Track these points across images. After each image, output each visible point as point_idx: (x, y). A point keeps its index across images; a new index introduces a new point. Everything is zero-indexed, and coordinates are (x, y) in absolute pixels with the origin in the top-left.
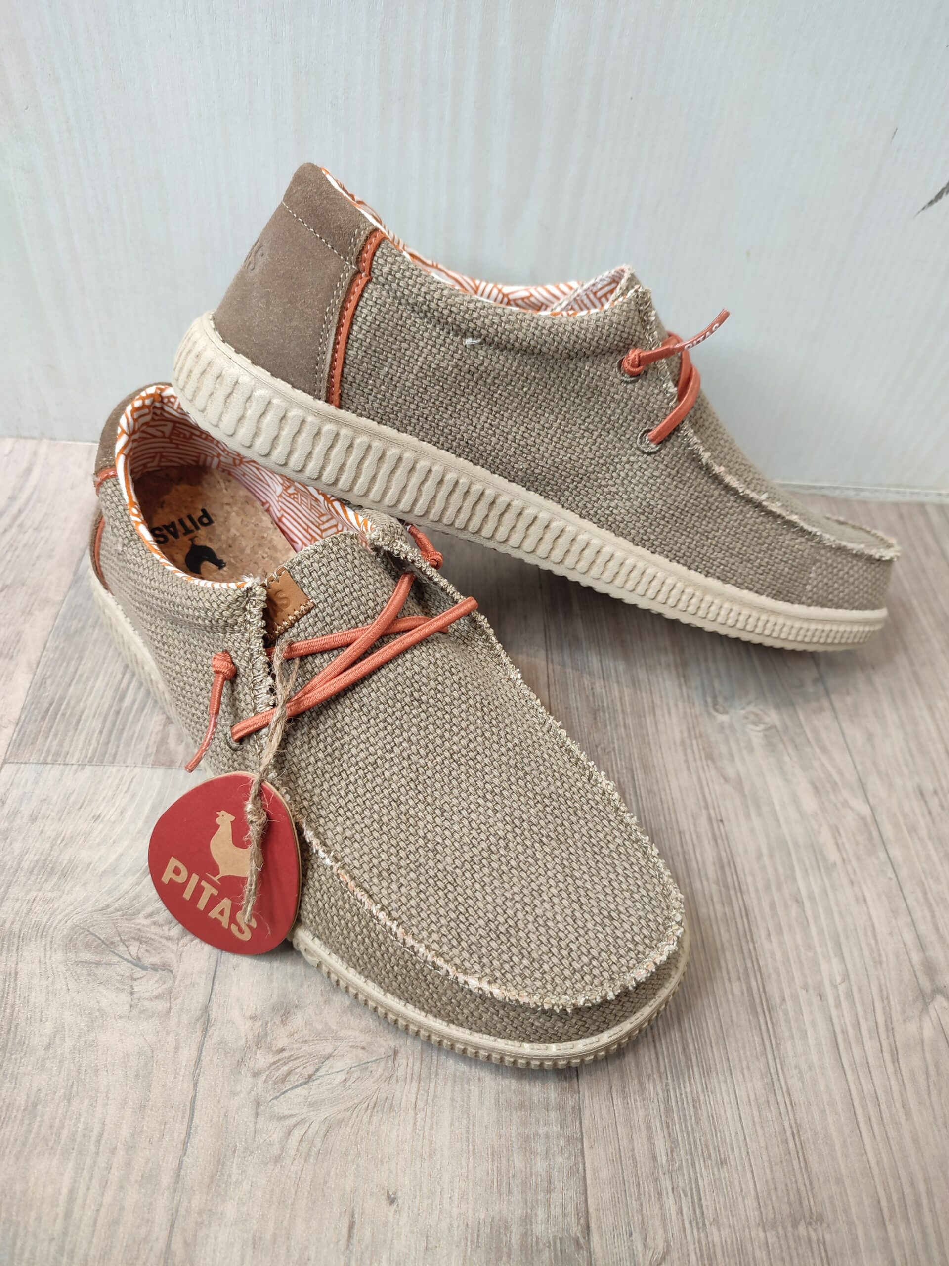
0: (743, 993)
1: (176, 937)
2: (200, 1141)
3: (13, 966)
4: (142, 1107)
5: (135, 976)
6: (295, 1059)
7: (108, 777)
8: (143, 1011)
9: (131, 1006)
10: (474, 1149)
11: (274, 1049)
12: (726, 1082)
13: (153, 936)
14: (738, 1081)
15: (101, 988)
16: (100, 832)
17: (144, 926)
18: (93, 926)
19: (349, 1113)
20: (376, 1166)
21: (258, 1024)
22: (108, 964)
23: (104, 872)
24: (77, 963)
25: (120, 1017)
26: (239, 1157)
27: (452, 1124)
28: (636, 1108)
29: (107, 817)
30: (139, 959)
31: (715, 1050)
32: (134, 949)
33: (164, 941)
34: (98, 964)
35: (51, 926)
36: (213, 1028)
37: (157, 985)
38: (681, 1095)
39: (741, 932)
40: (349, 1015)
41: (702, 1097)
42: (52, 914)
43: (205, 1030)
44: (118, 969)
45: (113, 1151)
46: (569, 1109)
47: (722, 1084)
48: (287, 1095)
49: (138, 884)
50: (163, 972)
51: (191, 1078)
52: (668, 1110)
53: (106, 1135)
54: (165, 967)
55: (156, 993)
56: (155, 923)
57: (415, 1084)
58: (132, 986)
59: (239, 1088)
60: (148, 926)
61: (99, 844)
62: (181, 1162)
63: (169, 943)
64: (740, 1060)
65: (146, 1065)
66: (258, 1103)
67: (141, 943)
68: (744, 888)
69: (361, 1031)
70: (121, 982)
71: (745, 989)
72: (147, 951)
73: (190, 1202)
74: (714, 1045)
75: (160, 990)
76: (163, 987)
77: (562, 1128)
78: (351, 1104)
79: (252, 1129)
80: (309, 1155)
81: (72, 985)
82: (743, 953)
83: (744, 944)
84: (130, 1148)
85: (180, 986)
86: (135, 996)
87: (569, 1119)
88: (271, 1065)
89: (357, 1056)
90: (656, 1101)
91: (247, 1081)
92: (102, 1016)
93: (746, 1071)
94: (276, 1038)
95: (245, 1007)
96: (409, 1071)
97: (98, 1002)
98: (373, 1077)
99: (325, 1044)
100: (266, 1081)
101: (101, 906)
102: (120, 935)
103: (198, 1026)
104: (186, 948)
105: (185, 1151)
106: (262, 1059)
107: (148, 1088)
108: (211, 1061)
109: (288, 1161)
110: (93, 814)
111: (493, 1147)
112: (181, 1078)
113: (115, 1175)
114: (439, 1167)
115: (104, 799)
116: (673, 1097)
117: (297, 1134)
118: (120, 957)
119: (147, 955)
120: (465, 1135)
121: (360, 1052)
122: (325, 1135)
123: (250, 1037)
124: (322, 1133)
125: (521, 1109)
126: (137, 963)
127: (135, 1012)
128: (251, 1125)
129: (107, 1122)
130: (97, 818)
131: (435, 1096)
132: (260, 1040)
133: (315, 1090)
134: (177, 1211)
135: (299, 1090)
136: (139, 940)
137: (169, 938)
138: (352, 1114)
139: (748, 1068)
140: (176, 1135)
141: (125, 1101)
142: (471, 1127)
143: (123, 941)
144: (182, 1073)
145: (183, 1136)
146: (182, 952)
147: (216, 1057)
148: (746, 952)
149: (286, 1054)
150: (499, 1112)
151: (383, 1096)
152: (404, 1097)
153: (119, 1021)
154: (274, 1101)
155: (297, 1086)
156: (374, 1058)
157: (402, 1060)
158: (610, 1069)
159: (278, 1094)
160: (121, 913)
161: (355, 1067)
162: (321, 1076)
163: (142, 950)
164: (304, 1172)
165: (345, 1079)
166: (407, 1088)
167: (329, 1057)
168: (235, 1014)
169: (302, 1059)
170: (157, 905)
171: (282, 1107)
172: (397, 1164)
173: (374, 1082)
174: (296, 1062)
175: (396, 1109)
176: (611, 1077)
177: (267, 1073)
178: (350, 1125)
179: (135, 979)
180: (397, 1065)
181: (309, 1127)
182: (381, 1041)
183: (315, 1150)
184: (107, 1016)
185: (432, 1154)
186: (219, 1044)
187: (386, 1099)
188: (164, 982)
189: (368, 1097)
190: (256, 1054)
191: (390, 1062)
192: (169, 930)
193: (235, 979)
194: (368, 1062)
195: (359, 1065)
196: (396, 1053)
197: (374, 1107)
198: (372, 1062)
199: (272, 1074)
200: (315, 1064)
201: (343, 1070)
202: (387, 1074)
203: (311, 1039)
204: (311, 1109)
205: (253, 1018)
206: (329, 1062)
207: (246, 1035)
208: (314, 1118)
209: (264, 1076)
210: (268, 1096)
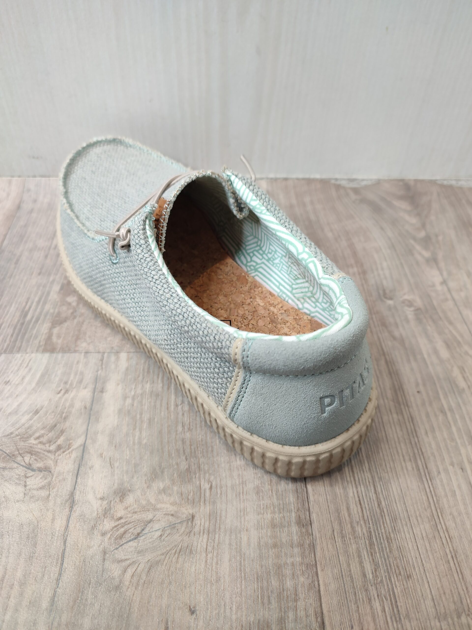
0: (413, 469)
1: (54, 450)
2: (68, 578)
4: (31, 558)
5: (27, 475)
6: (129, 524)
7: (16, 360)
8: (33, 496)
9: (25, 494)
10: (245, 576)
11: (115, 518)
12: (407, 525)
13: (39, 451)
14: (414, 524)
15: (6, 484)
16: (9, 391)
17: (34, 444)
18: (2, 445)
19: (163, 557)
20: (182, 590)
21: (105, 502)
23: (10, 414)
25: (18, 501)
26: (92, 587)
27: (230, 560)
28: (351, 543)
29: (13, 382)
30: (30, 464)
31: (398, 505)
32: (27, 458)
33: (46, 453)
34: (4, 469)
36: (77, 506)
37: (41, 480)
38: (379, 534)
39: (410, 431)
40: (163, 494)
41: (392, 536)
43: (71, 507)
44: (17, 471)
45: (12, 586)
46: (306, 546)
47: (404, 526)
48: (123, 547)
49: (31, 419)
50: (45, 473)
51: (62, 537)
52: (371, 544)
53: (7, 576)
55: (40, 485)
56: (40, 443)
57: (205, 536)
58: (25, 482)
59: (92, 543)
60: (36, 445)
61: (7, 397)
62: (55, 592)
63: (49, 455)
64: (415, 511)
65: (34, 530)
66: (105, 552)
67: (32, 455)
68: (409, 404)
69: (171, 504)
70: (19, 479)
71: (414, 466)
72: (35, 460)
73: (60, 618)
74: (397, 502)
75: (43, 484)
76: (45, 481)
77: (303, 558)
78: (165, 550)
79: (101, 569)
80: (138, 585)
82: (411, 444)
83: (412, 439)
84: (22, 584)
85: (56, 480)
86: (27, 488)
87: (307, 552)
88: (113, 528)
89: (168, 520)
90: (363, 538)
91: (97, 539)
92: (6, 501)
93: (419, 518)
94: (116, 511)
95: (97, 493)
96: (202, 528)
97: (4, 492)
98: (178, 533)
99: (148, 513)
100: (110, 538)
101: (7, 433)
102: (18, 451)
103: (67, 505)
104: (60, 457)
105: (58, 584)
106: (108, 525)
107: (35, 545)
108: (75, 527)
109: (124, 589)
110: (5, 380)
111: (257, 574)
112: (56, 538)
113: (12, 602)
114: (222, 588)
115: (12, 372)
116: (374, 536)
117: (130, 571)
118: (18, 464)
119: (35, 462)
120: (239, 567)
121: (170, 518)
122: (149, 571)
123: (100, 511)
124: (146, 570)
125: (275, 548)
126: (29, 467)
127: (27, 498)
128: (101, 566)
129: (8, 568)
130: (7, 383)
131: (219, 543)
132: (106, 513)
133: (142, 543)
134: (52, 624)
135: (131, 544)
136: (31, 453)
137: (49, 452)
138: (165, 557)
139: (420, 516)
140: (52, 575)
141: (20, 554)
142: (242, 561)
143: (20, 454)
144: (56, 535)
145: (56, 575)
146: (58, 459)
147: (78, 524)
148: (413, 443)
149: (123, 521)
150: (260, 550)
151: (186, 545)
152: (199, 544)
153: (17, 503)
154: (116, 551)
155: (130, 541)
156: (179, 521)
157: (197, 521)
158: (332, 519)
159: (118, 546)
160: (19, 437)
161: (167, 527)
162: (145, 534)
163: (32, 459)
164: (135, 596)
165: (161, 535)
166: (201, 539)
167: (150, 521)
168: (90, 497)
169: (132, 524)
170: (42, 432)
171: (120, 554)
172: (195, 588)
173: (179, 536)
174: (129, 525)
175: (194, 552)
176: (333, 524)
177: (111, 533)
178: (165, 564)
179: (28, 477)
180: (194, 525)
181: (138, 566)
182: (184, 510)
183: (142, 581)
184: (10, 501)
185: (218, 580)
186: (81, 516)
187: (188, 546)
188: (46, 479)
189: (175, 546)
190: (104, 522)
191: (190, 523)
192: (49, 446)
193: (91, 475)
194: (175, 524)
195: (170, 526)
196: (193, 517)
197: (180, 552)
198: (178, 523)
199: (114, 534)
200: (141, 526)
201: (159, 530)
202: (187, 531)
203: (139, 510)
204: (139, 555)
205: (102, 499)
206: (150, 525)
207: (97, 509)
208: (141, 561)
209: (109, 535)
210: (111, 548)
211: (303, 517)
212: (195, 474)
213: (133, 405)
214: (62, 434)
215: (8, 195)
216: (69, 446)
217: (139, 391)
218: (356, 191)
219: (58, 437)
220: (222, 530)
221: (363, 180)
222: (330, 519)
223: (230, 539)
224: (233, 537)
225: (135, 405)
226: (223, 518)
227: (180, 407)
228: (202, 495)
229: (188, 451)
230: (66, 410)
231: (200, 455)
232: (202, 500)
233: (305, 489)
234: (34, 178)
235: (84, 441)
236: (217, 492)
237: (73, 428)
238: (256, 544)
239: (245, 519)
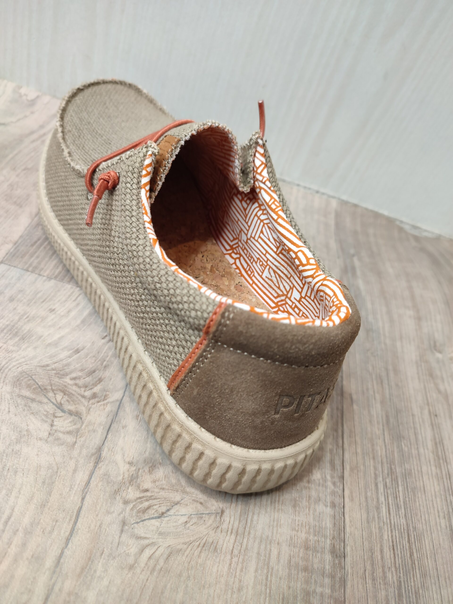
0: (446, 527)
1: (88, 397)
2: (79, 540)
4: (43, 505)
5: (56, 415)
6: (154, 499)
7: (65, 290)
8: (58, 439)
9: (50, 434)
10: (270, 592)
11: (141, 488)
12: (435, 584)
13: (73, 393)
14: (443, 585)
15: (32, 417)
16: (52, 320)
17: (69, 384)
18: (35, 375)
19: (185, 546)
20: (200, 589)
21: (133, 468)
23: (50, 344)
24: (19, 396)
25: (41, 439)
26: (104, 559)
27: (256, 571)
28: (380, 589)
29: (59, 312)
30: (61, 404)
31: (429, 561)
32: (59, 397)
33: (80, 397)
35: (7, 367)
36: (102, 463)
37: (69, 425)
38: (408, 586)
39: (446, 488)
41: (421, 591)
42: (10, 360)
43: (97, 463)
44: (46, 407)
45: (15, 532)
46: (337, 579)
47: (433, 585)
48: (145, 523)
49: (70, 357)
50: (76, 418)
51: (81, 494)
52: (400, 595)
53: (12, 519)
54: (77, 414)
55: (68, 429)
56: (76, 384)
57: (233, 537)
58: (53, 421)
59: (112, 509)
60: (71, 385)
61: (50, 326)
62: (62, 553)
63: (83, 400)
64: (444, 572)
65: (51, 477)
66: (124, 523)
67: (65, 394)
68: (448, 461)
70: (46, 416)
71: (448, 525)
72: (68, 401)
73: (63, 584)
74: (429, 558)
75: (71, 428)
76: (74, 427)
77: (332, 591)
78: (188, 540)
79: (117, 541)
80: (153, 570)
81: (12, 409)
82: (447, 500)
83: (448, 496)
84: (28, 533)
85: (85, 429)
86: (54, 428)
87: (337, 586)
88: (138, 499)
89: (196, 508)
90: (393, 586)
91: (119, 506)
92: (28, 435)
93: (447, 580)
94: (143, 481)
95: (126, 455)
96: (230, 527)
97: (27, 425)
98: (205, 525)
99: (176, 494)
100: (132, 509)
101: (43, 364)
102: (51, 386)
103: (92, 459)
104: (94, 406)
105: (67, 544)
106: (132, 493)
107: (50, 493)
108: (97, 485)
109: (138, 571)
110: (50, 308)
111: (283, 595)
112: (74, 492)
113: (13, 550)
114: (244, 600)
115: (59, 301)
116: (403, 587)
117: (147, 553)
118: (49, 400)
119: (67, 403)
120: (264, 581)
121: (199, 505)
122: (167, 558)
123: (126, 476)
124: (165, 556)
125: (305, 571)
126: (59, 406)
127: (51, 438)
128: (117, 538)
129: (16, 510)
130: (52, 311)
131: (246, 549)
132: (133, 480)
133: (165, 524)
134: (52, 588)
135: (153, 521)
136: (64, 392)
137: (83, 397)
138: (188, 548)
139: (449, 578)
140: (63, 531)
141: (32, 497)
142: (269, 576)
143: (53, 390)
144: (75, 489)
145: (67, 534)
146: (91, 408)
147: (101, 484)
148: (449, 501)
149: (148, 494)
150: (290, 569)
151: (211, 540)
152: (225, 544)
153: (39, 441)
154: (136, 525)
155: (153, 518)
156: (207, 512)
157: (226, 518)
158: (365, 558)
159: (139, 521)
160: (55, 372)
161: (194, 515)
162: (170, 515)
163: (64, 399)
164: (149, 581)
165: (186, 522)
166: (228, 538)
167: (177, 503)
168: (119, 458)
169: (158, 500)
170: (80, 374)
171: (140, 530)
172: (215, 591)
173: (205, 529)
174: (154, 501)
175: (218, 551)
176: (366, 563)
177: (134, 503)
178: (186, 555)
179: (56, 417)
180: (222, 520)
181: (157, 549)
182: (214, 501)
183: (158, 567)
184: (32, 436)
185: (240, 589)
186: (105, 475)
187: (213, 542)
188: (75, 424)
189: (200, 538)
190: (128, 489)
191: (218, 517)
192: (85, 391)
193: (122, 435)
194: (203, 514)
195: (197, 514)
196: (223, 512)
197: (203, 546)
198: (206, 514)
199: (137, 505)
200: (167, 506)
201: (185, 515)
202: (215, 525)
203: (167, 488)
204: (160, 537)
205: (131, 463)
206: (177, 507)
207: (123, 474)
208: (161, 544)
209: (131, 505)
210: (132, 520)
211: (338, 547)
214: (100, 383)
216: (105, 397)
218: (417, 239)
219: (95, 385)
220: (252, 536)
221: (426, 231)
222: (363, 557)
223: (259, 548)
224: (263, 547)
226: (255, 522)
230: (107, 359)
233: (343, 518)
235: (121, 397)
237: (112, 380)
238: (286, 561)
239: (277, 530)
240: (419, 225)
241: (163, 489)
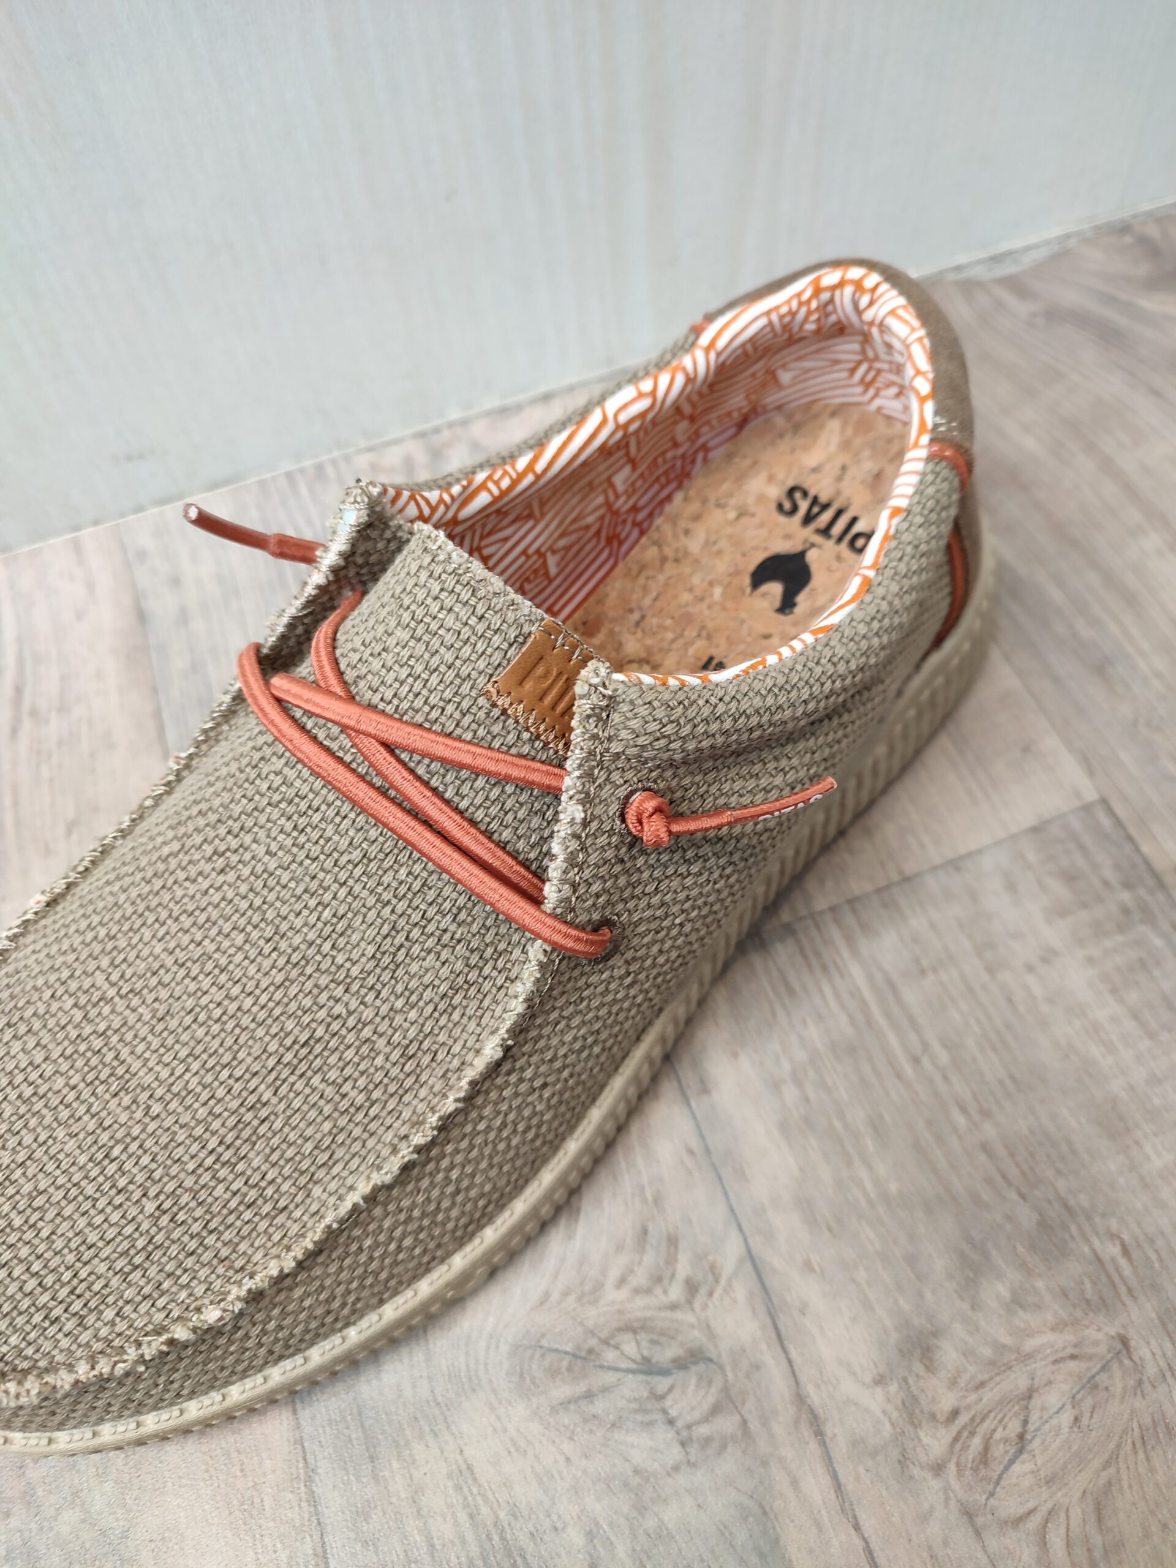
1: (683, 1299)
3: (459, 1457)
5: (659, 1392)
6: (983, 1420)
8: (707, 1441)
9: (683, 1444)
11: (941, 1417)
13: (649, 1314)
15: (618, 1435)
17: (622, 1302)
18: (544, 1335)
19: (1112, 1471)
21: (893, 1388)
22: (605, 1390)
24: (556, 1409)
25: (677, 1469)
30: (647, 1360)
32: (630, 1346)
33: (668, 1314)
34: (589, 1396)
35: (477, 1364)
36: (829, 1424)
37: (702, 1392)
40: (1021, 1312)
43: (819, 1433)
44: (625, 1392)
48: (1003, 1483)
50: (698, 1367)
51: (844, 1520)
54: (696, 1357)
55: (706, 1407)
56: (637, 1291)
58: (664, 1411)
59: (926, 1505)
60: (628, 1301)
63: (679, 1315)
65: (763, 1531)
66: (969, 1514)
69: (1053, 1329)
70: (643, 1410)
72: (652, 1342)
75: (711, 1399)
76: (713, 1390)
78: (1107, 1454)
79: (985, 1559)
81: (569, 1448)
85: (736, 1377)
86: (680, 1424)
88: (952, 1445)
89: (1070, 1375)
91: (931, 1488)
92: (647, 1480)
94: (933, 1399)
95: (857, 1370)
96: (1162, 1363)
97: (627, 1460)
98: (1114, 1395)
99: (1012, 1376)
100: (960, 1474)
102: (593, 1334)
103: (804, 1431)
104: (709, 1312)
106: (934, 1442)
108: (858, 1479)
112: (830, 1526)
117: (1056, 1539)
118: (617, 1369)
119: (657, 1348)
121: (1072, 1365)
122: (1100, 1521)
123: (895, 1415)
124: (1092, 1517)
126: (649, 1368)
127: (694, 1451)
128: (980, 1554)
132: (912, 1412)
133: (1042, 1456)
135: (1017, 1468)
136: (630, 1329)
138: (1118, 1471)
143: (606, 1342)
144: (826, 1519)
146: (707, 1320)
147: (861, 1470)
149: (963, 1419)
151: (1147, 1420)
153: (678, 1476)
154: (992, 1501)
155: (1012, 1462)
156: (1099, 1366)
157: (1142, 1351)
159: (991, 1488)
160: (572, 1298)
161: (1078, 1392)
162: (1037, 1430)
163: (644, 1344)
165: (1076, 1419)
167: (1030, 1394)
168: (848, 1387)
169: (992, 1416)
170: (623, 1260)
171: (1009, 1505)
173: (1121, 1404)
174: (986, 1424)
178: (1126, 1487)
179: (663, 1397)
180: (1138, 1361)
181: (1068, 1518)
182: (1092, 1333)
183: (1098, 1554)
184: (656, 1477)
186: (854, 1446)
187: (1154, 1421)
188: (710, 1383)
189: (1125, 1431)
190: (919, 1440)
192: (665, 1292)
193: (815, 1330)
194: (1093, 1377)
195: (1082, 1388)
196: (1124, 1341)
197: (1144, 1444)
198: (1098, 1373)
199: (963, 1459)
200: (1016, 1415)
201: (1063, 1407)
202: (1131, 1383)
203: (986, 1376)
204: (1054, 1488)
205: (880, 1381)
206: (1036, 1402)
207: (884, 1412)
208: (1066, 1501)
209: (952, 1467)
210: (977, 1496)
212: (1065, 1227)
213: (807, 1100)
214: (676, 1247)
215: (90, 586)
216: (713, 1273)
217: (801, 1055)
219: (672, 1259)
225: (812, 1096)
227: (925, 1061)
228: (1117, 1279)
229: (1013, 1172)
231: (1050, 1173)
232: (1123, 1290)
234: (140, 515)
235: (742, 1244)
236: (1148, 1258)
237: (694, 1220)
240: (1004, 246)
241: (982, 1385)
